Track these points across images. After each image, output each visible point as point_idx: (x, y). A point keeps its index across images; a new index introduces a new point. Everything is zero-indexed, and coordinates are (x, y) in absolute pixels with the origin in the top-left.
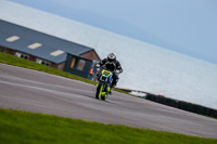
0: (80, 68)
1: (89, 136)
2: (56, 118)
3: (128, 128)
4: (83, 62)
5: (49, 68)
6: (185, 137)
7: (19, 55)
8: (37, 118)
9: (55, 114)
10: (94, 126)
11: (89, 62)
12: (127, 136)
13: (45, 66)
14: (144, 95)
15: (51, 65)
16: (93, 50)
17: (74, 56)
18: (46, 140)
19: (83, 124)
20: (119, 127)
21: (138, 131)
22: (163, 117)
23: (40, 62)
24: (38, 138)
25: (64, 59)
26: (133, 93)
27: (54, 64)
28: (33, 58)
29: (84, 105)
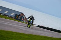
0: (19, 18)
1: (22, 37)
2: (12, 32)
3: (33, 35)
4: (20, 16)
5: (10, 18)
6: (49, 37)
7: (2, 15)
8: (7, 32)
9: (12, 31)
10: (23, 34)
11: (22, 16)
12: (32, 37)
13: (9, 18)
14: (37, 26)
15: (11, 17)
16: (23, 13)
17: (17, 15)
18: (9, 38)
19: (20, 34)
20: (30, 35)
21: (35, 36)
22: (42, 32)
23: (8, 17)
24: (7, 38)
25: (15, 16)
26: (34, 25)
27: (12, 17)
28: (6, 15)
29: (20, 28)
